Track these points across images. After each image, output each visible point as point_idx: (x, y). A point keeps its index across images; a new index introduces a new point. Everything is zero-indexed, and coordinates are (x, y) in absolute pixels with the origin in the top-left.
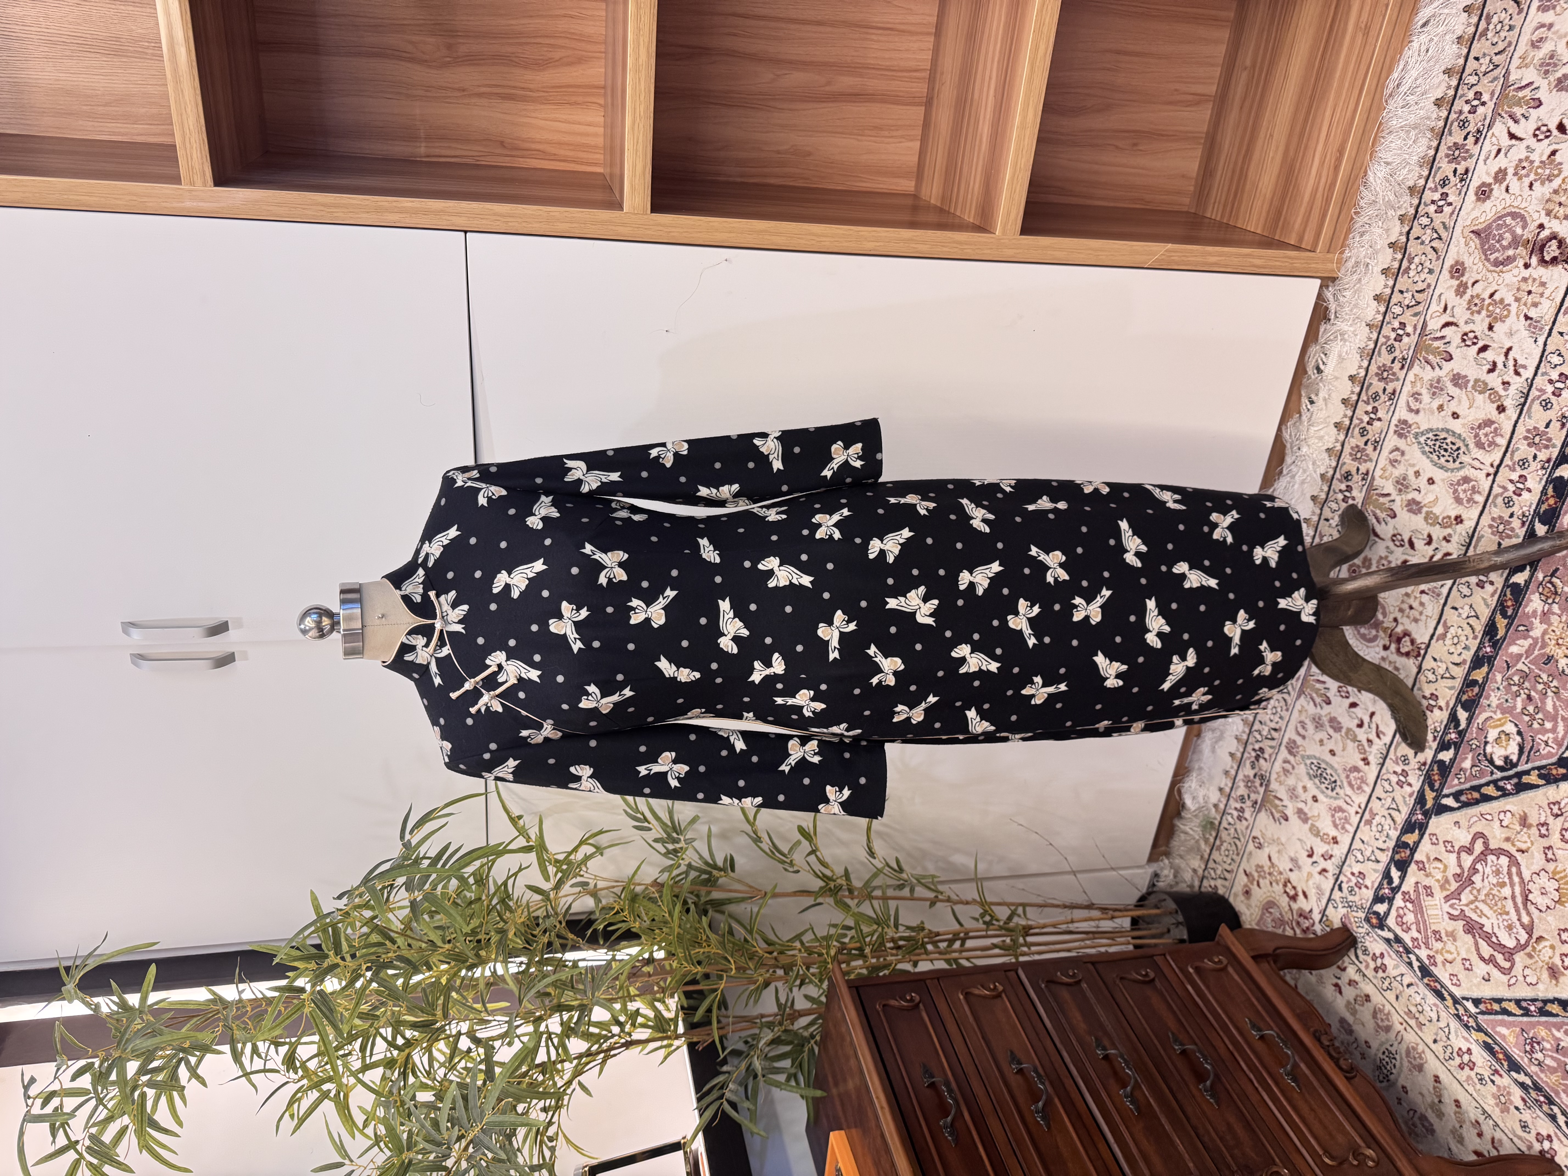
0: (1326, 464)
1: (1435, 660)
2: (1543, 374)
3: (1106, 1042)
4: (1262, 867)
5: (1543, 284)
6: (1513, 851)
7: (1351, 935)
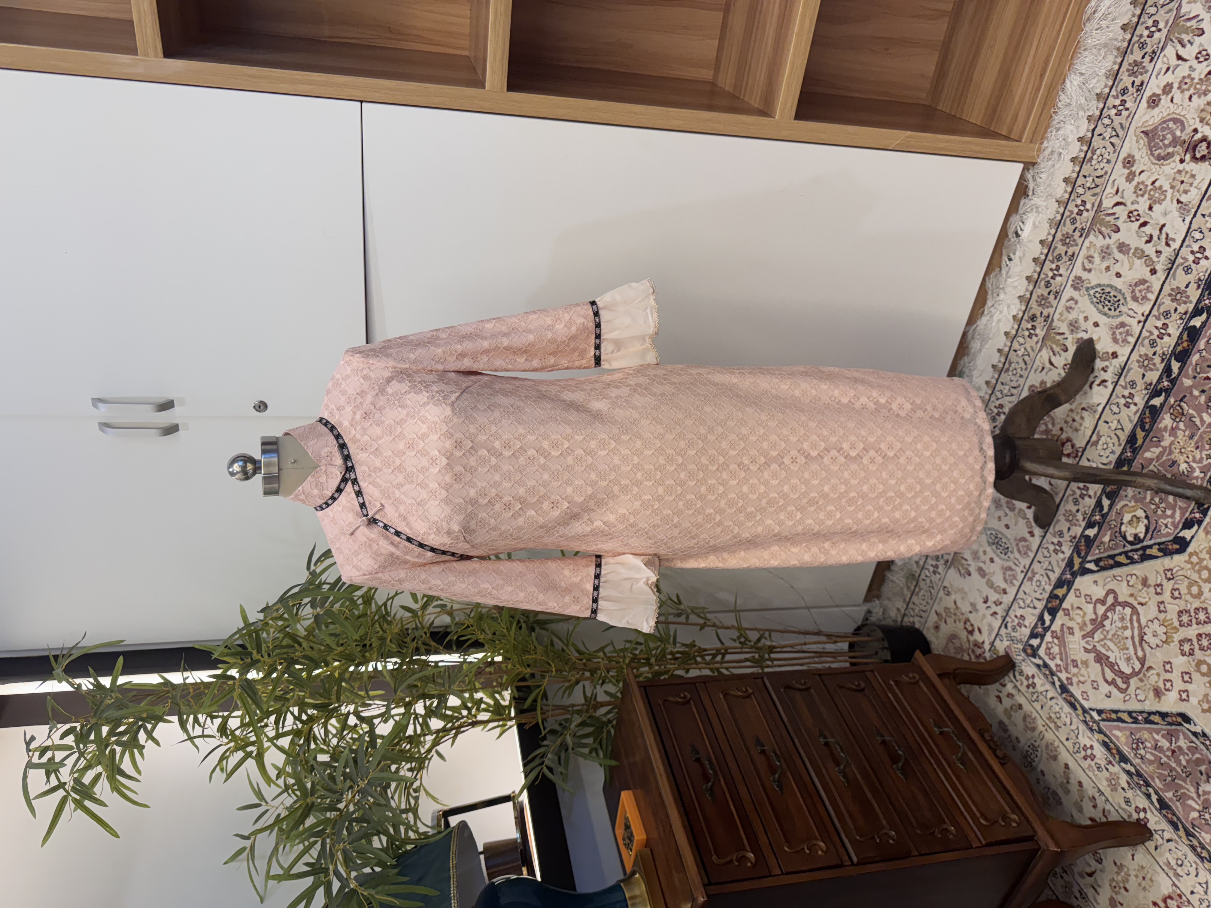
0: (1017, 308)
1: (1089, 460)
2: (1187, 247)
3: (827, 733)
4: (949, 609)
5: (1193, 176)
6: (1135, 604)
7: (1012, 661)
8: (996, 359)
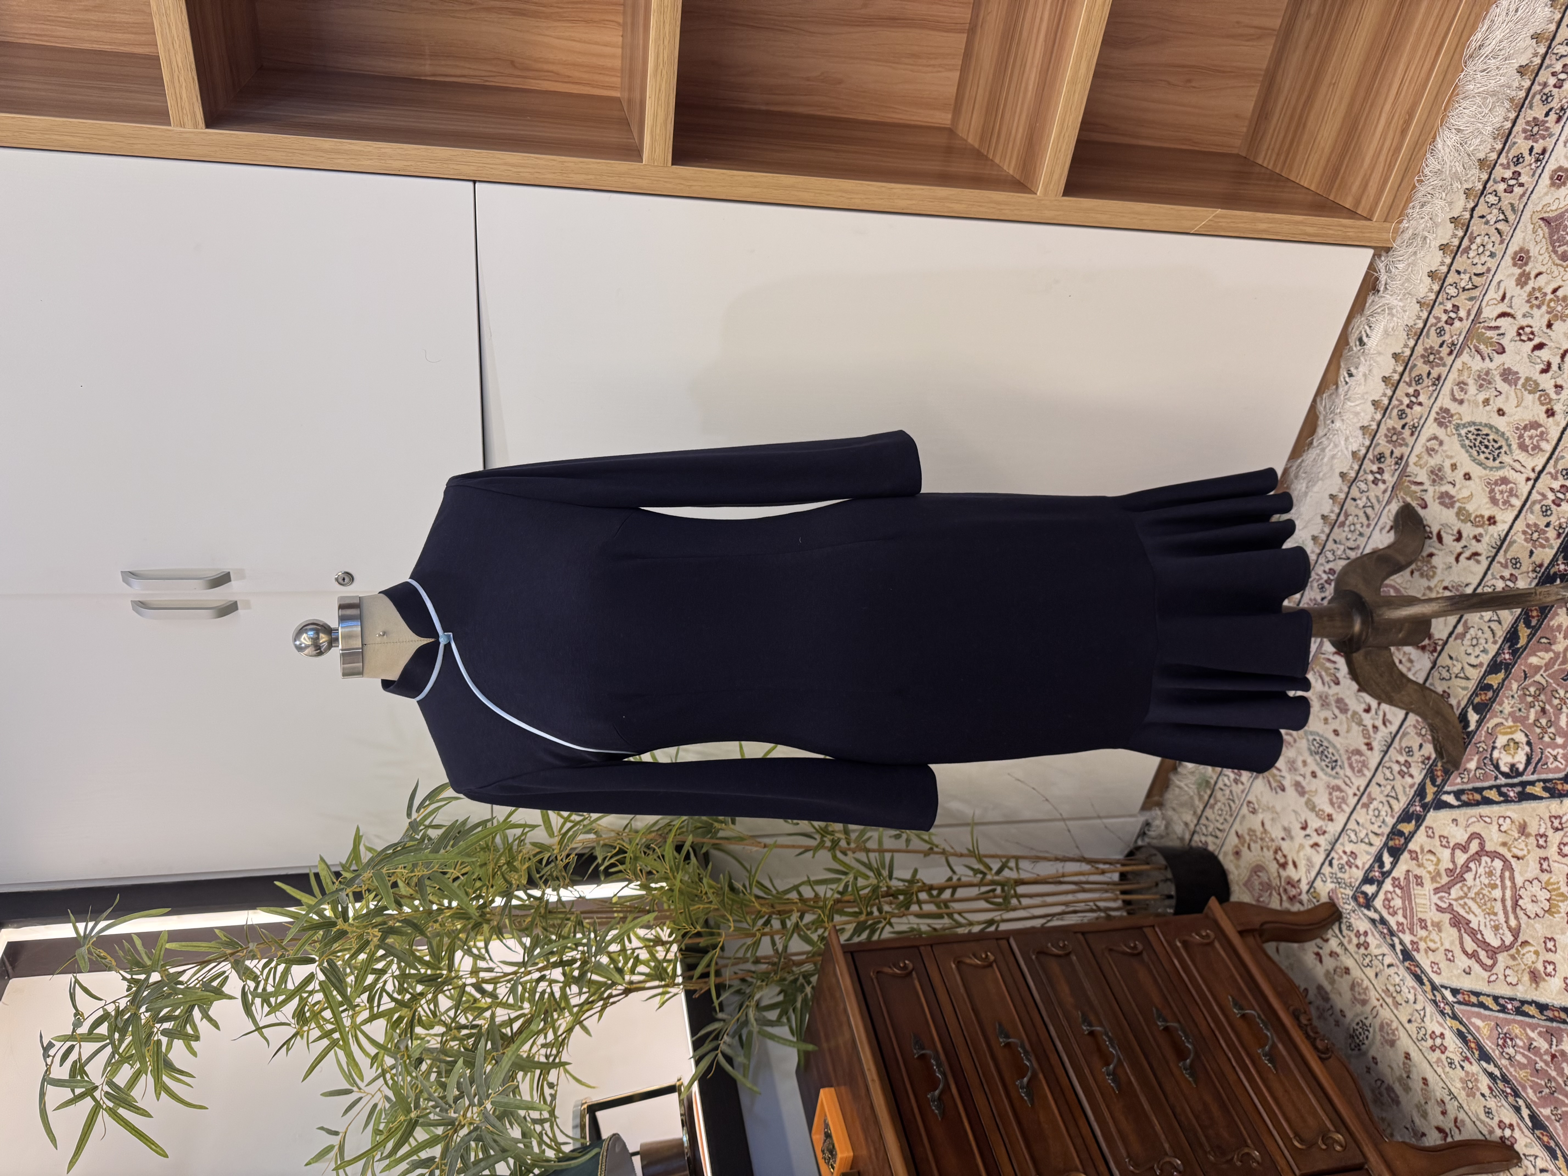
0: (1358, 442)
1: (1451, 658)
3: (1092, 1018)
4: (1254, 831)
6: (1508, 856)
7: (1338, 909)
8: (1327, 507)
